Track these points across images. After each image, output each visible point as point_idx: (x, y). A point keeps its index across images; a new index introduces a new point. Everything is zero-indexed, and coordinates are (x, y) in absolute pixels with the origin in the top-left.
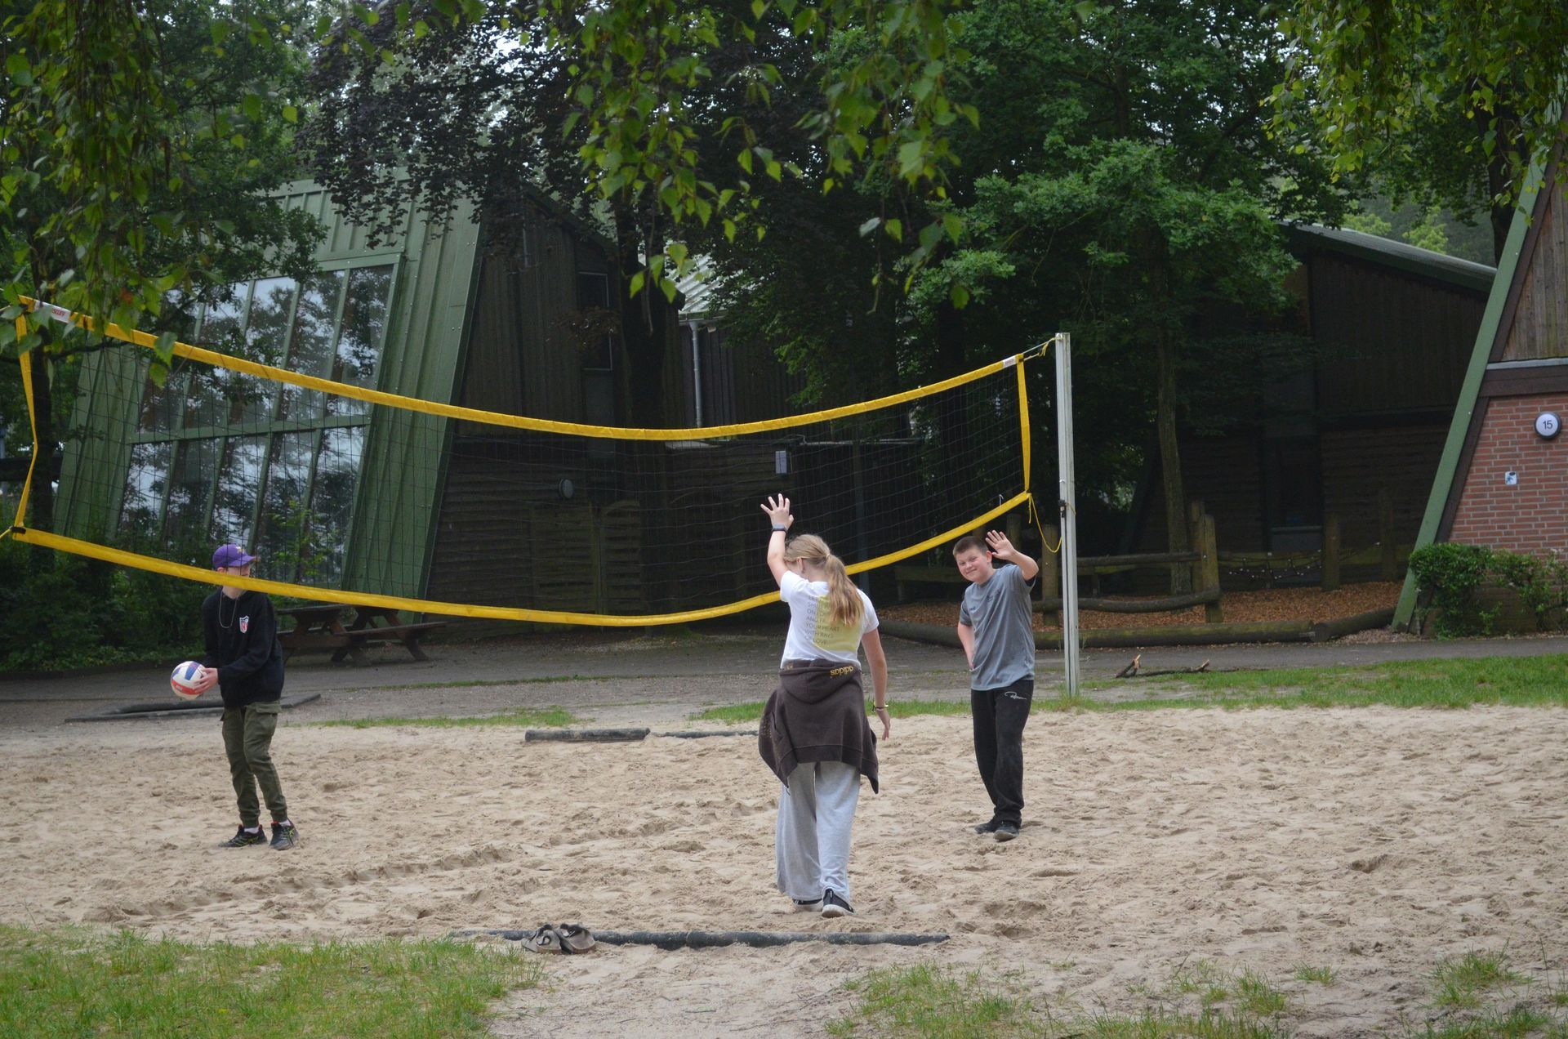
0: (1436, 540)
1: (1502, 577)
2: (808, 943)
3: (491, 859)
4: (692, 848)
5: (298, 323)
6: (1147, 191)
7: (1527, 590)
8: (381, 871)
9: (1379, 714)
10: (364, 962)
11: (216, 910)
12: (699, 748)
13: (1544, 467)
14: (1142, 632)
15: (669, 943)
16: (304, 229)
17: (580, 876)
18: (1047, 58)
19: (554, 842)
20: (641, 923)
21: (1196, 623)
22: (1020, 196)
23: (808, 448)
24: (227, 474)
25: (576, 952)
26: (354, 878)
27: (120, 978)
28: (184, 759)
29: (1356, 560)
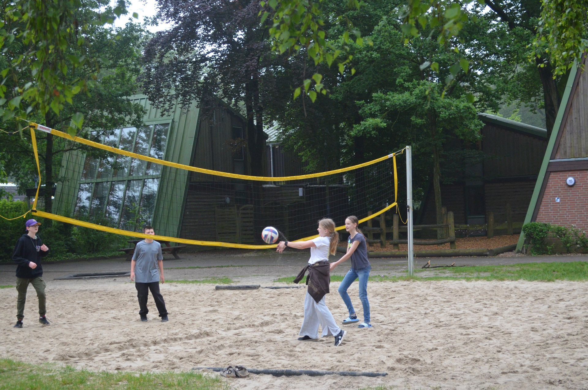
0: (531, 221)
1: (555, 234)
2: (332, 375)
3: (206, 336)
4: (280, 332)
5: (137, 143)
6: (433, 98)
7: (564, 239)
8: (165, 340)
9: (522, 283)
10: (160, 381)
11: (103, 356)
12: (278, 292)
13: (569, 196)
14: (428, 252)
15: (277, 374)
16: (139, 110)
17: (240, 343)
18: (397, 52)
19: (229, 329)
20: (264, 364)
21: (447, 249)
22: (388, 100)
23: (309, 187)
24: (112, 194)
25: (241, 377)
26: (155, 343)
27: (65, 386)
28: (95, 294)
29: (498, 228)
